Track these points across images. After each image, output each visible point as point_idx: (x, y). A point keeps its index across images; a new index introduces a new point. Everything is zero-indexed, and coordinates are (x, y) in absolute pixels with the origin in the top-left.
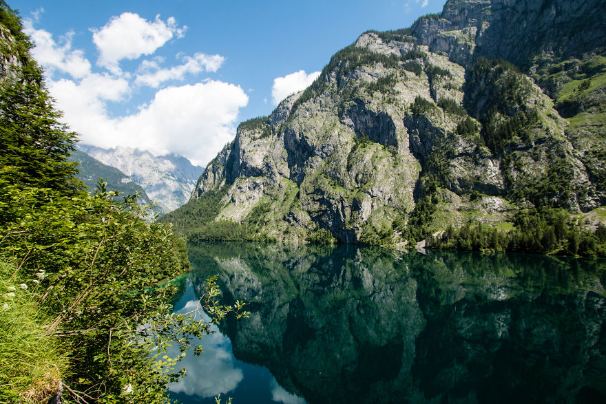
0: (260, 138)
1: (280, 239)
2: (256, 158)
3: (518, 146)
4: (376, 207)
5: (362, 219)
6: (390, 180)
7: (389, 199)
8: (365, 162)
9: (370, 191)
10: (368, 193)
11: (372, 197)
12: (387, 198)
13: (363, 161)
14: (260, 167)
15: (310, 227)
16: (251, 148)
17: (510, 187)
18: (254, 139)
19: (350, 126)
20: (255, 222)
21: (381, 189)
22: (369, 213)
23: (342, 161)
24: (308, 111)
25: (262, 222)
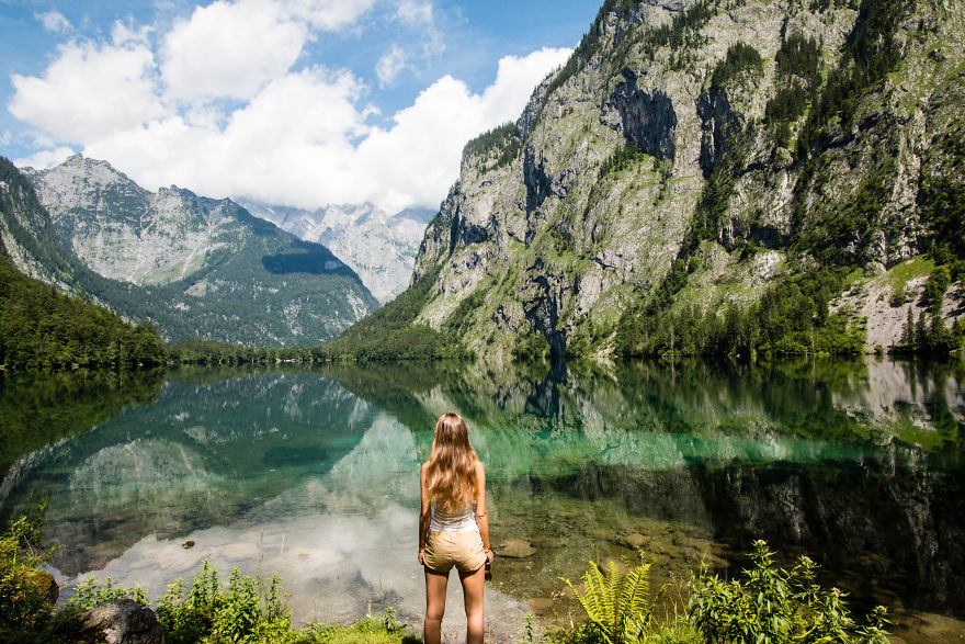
0: (495, 168)
1: (481, 354)
2: (480, 208)
3: (831, 139)
4: (607, 287)
5: (580, 309)
6: (640, 231)
7: (632, 271)
8: (610, 199)
9: (600, 256)
10: (598, 260)
11: (604, 267)
12: (629, 268)
13: (607, 197)
14: (484, 225)
15: (521, 329)
16: (476, 189)
17: (797, 230)
18: (484, 171)
19: (615, 128)
20: (458, 326)
21: (621, 251)
22: (592, 299)
23: (580, 202)
24: (562, 104)
25: (467, 324)
